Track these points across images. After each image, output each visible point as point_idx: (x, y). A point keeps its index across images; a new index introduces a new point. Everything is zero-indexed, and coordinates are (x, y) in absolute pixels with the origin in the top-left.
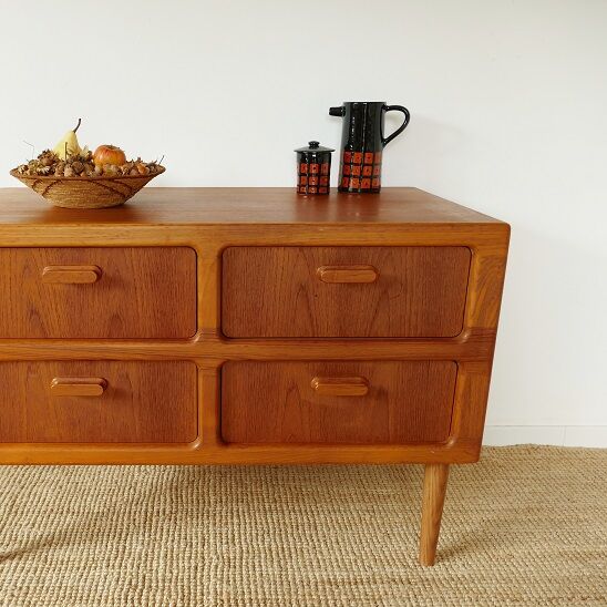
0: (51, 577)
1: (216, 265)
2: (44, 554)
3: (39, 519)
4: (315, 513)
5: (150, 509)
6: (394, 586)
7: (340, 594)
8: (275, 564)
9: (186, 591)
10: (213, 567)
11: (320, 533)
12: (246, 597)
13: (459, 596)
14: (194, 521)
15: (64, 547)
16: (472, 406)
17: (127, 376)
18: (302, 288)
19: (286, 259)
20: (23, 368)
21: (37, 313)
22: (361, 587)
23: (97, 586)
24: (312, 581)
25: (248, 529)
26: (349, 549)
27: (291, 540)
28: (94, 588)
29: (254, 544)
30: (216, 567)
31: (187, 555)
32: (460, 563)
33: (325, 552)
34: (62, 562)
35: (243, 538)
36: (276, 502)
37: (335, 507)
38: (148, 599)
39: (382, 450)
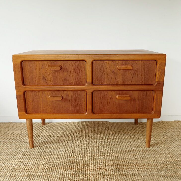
0: (48, 151)
1: (91, 65)
2: (46, 145)
3: (44, 138)
4: (119, 136)
5: (74, 136)
6: (139, 152)
7: (124, 154)
8: (107, 147)
9: (84, 153)
10: (91, 148)
11: (120, 141)
12: (100, 154)
13: (156, 154)
14: (86, 138)
15: (51, 144)
16: (158, 103)
17: (68, 95)
18: (113, 71)
19: (109, 63)
20: (41, 92)
21: (45, 78)
22: (130, 152)
23: (60, 152)
24: (117, 151)
25: (100, 140)
26: (127, 144)
27: (112, 142)
28: (59, 152)
29: (102, 143)
30: (92, 148)
31: (84, 145)
32: (157, 147)
33: (121, 145)
34: (51, 147)
35: (99, 142)
36: (108, 134)
37: (124, 135)
38: (73, 155)
39: (135, 115)
